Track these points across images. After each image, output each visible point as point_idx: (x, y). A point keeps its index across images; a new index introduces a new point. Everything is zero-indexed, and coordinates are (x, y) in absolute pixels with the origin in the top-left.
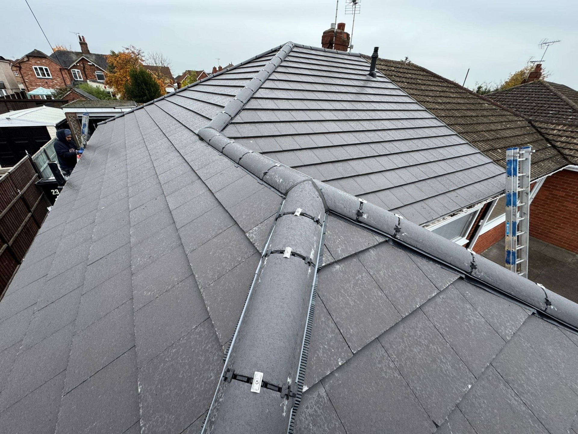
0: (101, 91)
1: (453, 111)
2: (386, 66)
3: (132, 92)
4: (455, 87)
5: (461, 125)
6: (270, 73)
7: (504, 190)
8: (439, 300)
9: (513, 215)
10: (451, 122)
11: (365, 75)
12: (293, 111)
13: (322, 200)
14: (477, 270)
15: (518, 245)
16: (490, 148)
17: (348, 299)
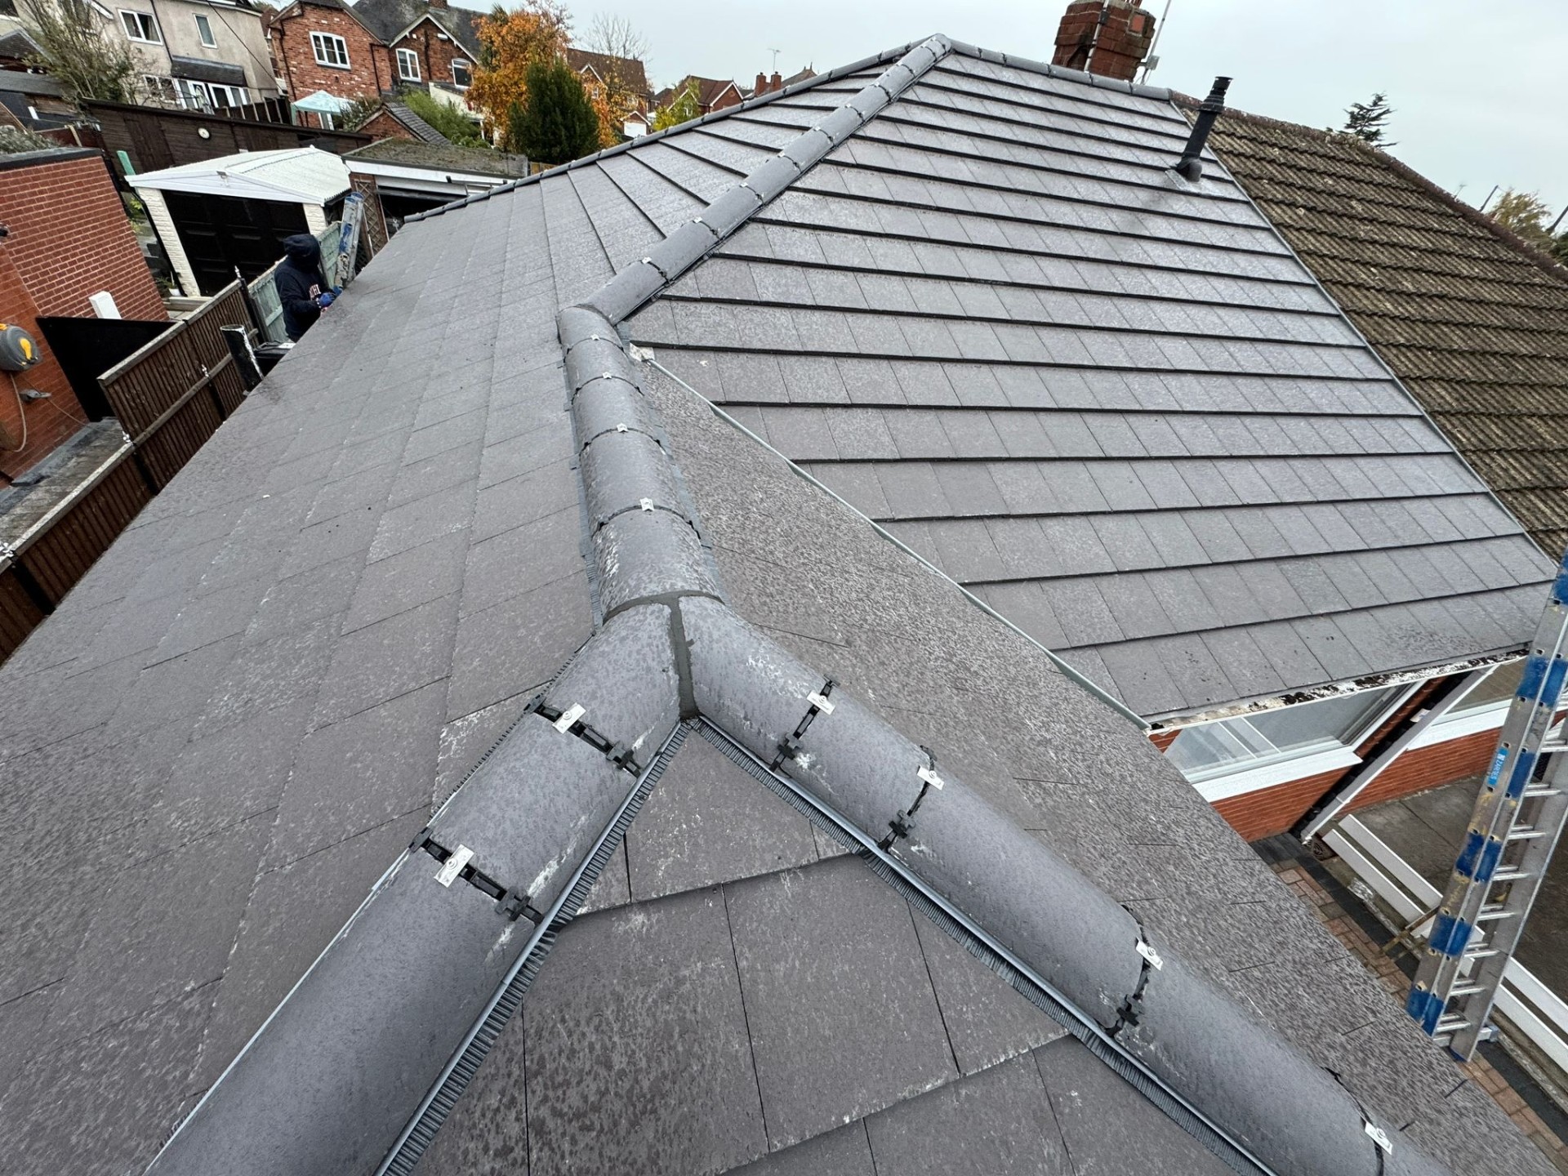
0: (456, 116)
1: (1446, 329)
2: (1252, 140)
3: (528, 128)
4: (1488, 240)
5: (1458, 383)
6: (837, 139)
7: (1526, 644)
8: (950, 1103)
9: (1532, 730)
10: (1419, 370)
11: (1162, 169)
12: (870, 275)
13: (681, 679)
14: (1138, 1029)
15: (1518, 823)
16: (1537, 483)
17: (614, 1043)
